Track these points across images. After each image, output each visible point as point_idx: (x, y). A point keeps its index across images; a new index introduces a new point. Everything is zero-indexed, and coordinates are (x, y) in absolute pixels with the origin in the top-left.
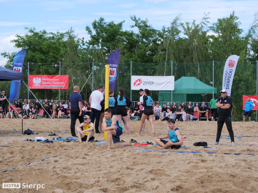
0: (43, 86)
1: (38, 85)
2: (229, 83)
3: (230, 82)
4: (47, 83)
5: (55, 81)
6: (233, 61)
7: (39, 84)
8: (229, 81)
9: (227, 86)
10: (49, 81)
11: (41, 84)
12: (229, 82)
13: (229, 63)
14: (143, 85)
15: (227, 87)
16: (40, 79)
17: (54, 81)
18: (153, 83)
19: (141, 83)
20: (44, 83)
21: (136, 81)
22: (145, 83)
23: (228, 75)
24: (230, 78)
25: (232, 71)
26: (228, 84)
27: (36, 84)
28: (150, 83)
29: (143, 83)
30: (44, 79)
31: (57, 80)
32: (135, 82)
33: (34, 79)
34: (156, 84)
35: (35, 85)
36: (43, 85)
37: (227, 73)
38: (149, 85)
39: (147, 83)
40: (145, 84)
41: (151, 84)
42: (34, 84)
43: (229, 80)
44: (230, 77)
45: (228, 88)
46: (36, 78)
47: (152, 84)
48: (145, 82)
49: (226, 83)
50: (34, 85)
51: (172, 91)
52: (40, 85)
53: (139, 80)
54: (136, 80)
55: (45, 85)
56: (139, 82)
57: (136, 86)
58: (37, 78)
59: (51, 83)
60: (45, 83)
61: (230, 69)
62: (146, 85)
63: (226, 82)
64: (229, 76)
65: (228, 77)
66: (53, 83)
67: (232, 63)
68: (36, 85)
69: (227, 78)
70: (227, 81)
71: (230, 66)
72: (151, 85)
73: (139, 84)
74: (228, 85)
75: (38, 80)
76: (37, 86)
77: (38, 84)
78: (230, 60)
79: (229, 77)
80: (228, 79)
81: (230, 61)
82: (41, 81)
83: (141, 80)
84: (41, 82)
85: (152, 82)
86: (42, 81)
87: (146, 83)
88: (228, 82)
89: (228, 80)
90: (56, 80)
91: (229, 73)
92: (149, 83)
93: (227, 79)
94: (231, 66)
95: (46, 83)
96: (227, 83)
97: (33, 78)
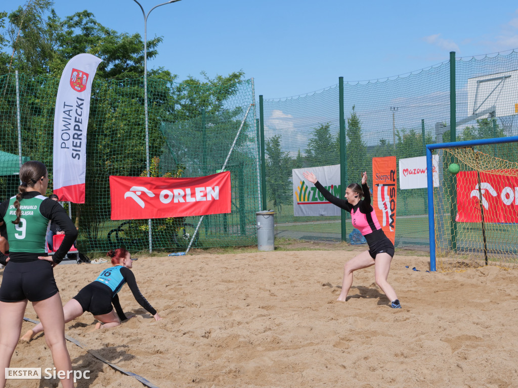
2: (81, 139)
3: (81, 135)
6: (84, 73)
8: (79, 133)
9: (73, 150)
12: (79, 135)
13: (71, 79)
15: (75, 153)
23: (73, 114)
24: (81, 123)
25: (82, 104)
26: (78, 141)
37: (67, 108)
43: (79, 130)
44: (80, 121)
45: (77, 156)
49: (71, 139)
61: (78, 98)
63: (72, 137)
64: (78, 117)
65: (76, 121)
67: (81, 79)
69: (73, 123)
70: (72, 132)
71: (76, 88)
74: (76, 146)
78: (74, 70)
79: (78, 122)
80: (77, 128)
81: (75, 73)
88: (76, 136)
89: (75, 129)
91: (74, 108)
93: (71, 127)
94: (79, 89)
96: (74, 138)
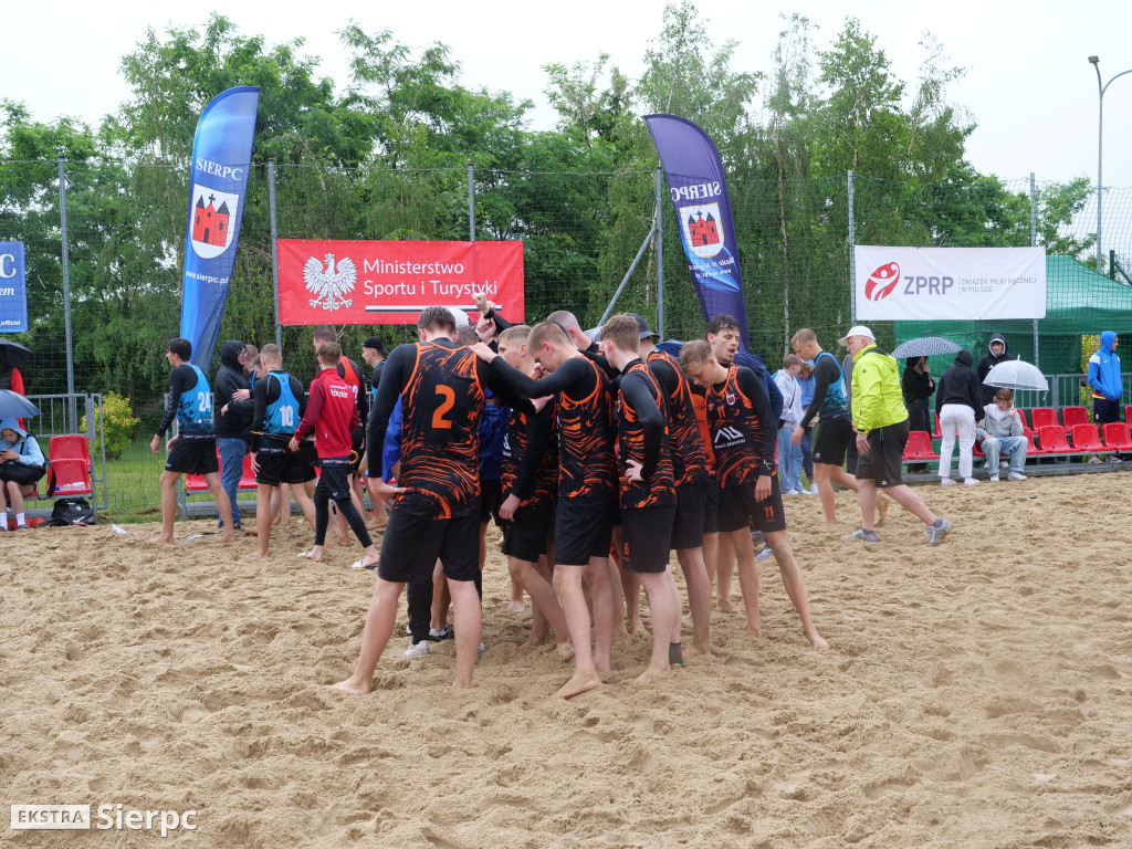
0: (368, 308)
1: (338, 300)
4: (394, 289)
5: (445, 279)
7: (346, 297)
10: (409, 279)
11: (357, 294)
14: (906, 292)
16: (347, 264)
17: (435, 276)
18: (948, 282)
19: (896, 281)
20: (379, 289)
21: (875, 275)
22: (914, 283)
27: (323, 294)
28: (934, 282)
29: (902, 284)
30: (378, 266)
31: (459, 268)
32: (869, 280)
33: (313, 264)
34: (964, 290)
35: (317, 302)
36: (371, 300)
38: (931, 293)
39: (922, 282)
40: (913, 288)
41: (940, 288)
42: (315, 297)
46: (322, 259)
47: (944, 286)
48: (911, 279)
50: (314, 303)
51: (1035, 323)
52: (348, 303)
53: (887, 267)
54: (874, 270)
55: (384, 299)
56: (889, 276)
57: (876, 299)
58: (330, 259)
59: (418, 290)
60: (384, 289)
62: (918, 292)
66: (429, 288)
68: (323, 300)
72: (938, 293)
73: (888, 290)
75: (336, 272)
76: (331, 305)
77: (337, 294)
82: (353, 278)
83: (894, 267)
84: (359, 284)
85: (944, 278)
86: (361, 277)
87: (918, 286)
90: (447, 269)
92: (931, 286)
95: (389, 289)
97: (303, 262)
